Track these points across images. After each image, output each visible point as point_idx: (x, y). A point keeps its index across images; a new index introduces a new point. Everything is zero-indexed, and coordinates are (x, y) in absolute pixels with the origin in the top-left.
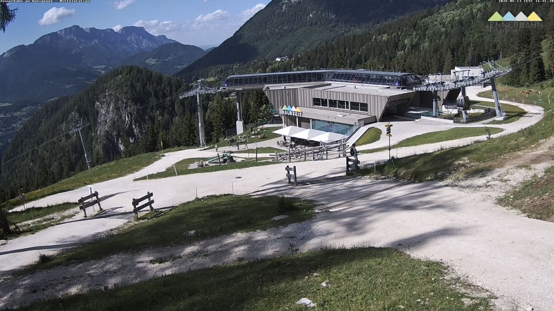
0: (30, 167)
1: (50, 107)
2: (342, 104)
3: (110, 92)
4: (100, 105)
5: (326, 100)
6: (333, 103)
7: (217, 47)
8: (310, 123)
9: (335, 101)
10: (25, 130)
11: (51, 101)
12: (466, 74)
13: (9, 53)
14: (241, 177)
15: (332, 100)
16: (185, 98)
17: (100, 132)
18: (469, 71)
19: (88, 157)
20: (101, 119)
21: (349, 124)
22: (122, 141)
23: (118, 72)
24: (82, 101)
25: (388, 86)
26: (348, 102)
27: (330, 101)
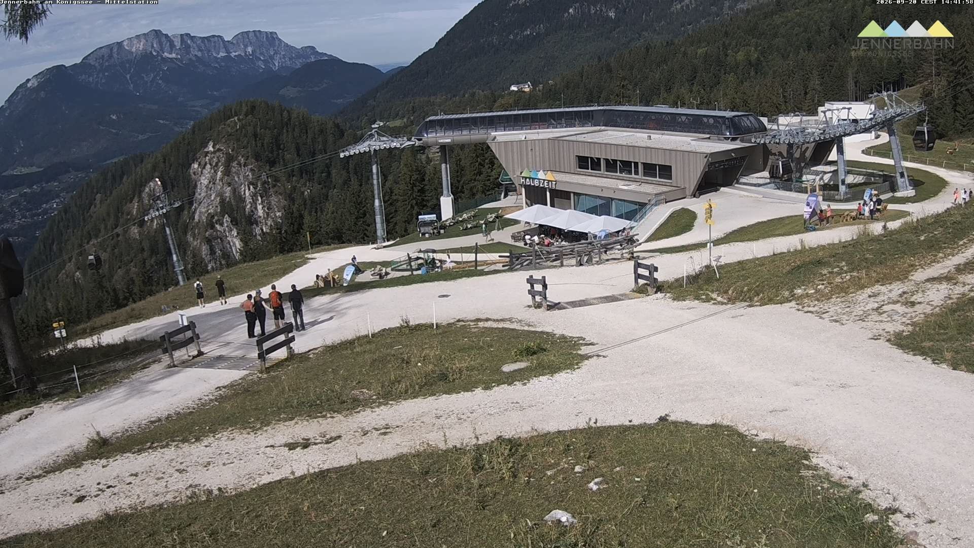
0: (74, 279)
1: (110, 174)
2: (627, 166)
3: (217, 147)
4: (200, 169)
5: (599, 159)
6: (611, 165)
7: (406, 67)
8: (570, 199)
9: (615, 161)
10: (66, 214)
11: (112, 162)
12: (844, 115)
13: (37, 80)
14: (448, 294)
15: (608, 159)
16: (350, 156)
17: (200, 216)
18: (849, 109)
19: (178, 260)
20: (201, 193)
21: (639, 202)
22: (238, 233)
23: (231, 111)
24: (167, 161)
25: (708, 136)
26: (637, 163)
27: (607, 160)
